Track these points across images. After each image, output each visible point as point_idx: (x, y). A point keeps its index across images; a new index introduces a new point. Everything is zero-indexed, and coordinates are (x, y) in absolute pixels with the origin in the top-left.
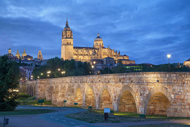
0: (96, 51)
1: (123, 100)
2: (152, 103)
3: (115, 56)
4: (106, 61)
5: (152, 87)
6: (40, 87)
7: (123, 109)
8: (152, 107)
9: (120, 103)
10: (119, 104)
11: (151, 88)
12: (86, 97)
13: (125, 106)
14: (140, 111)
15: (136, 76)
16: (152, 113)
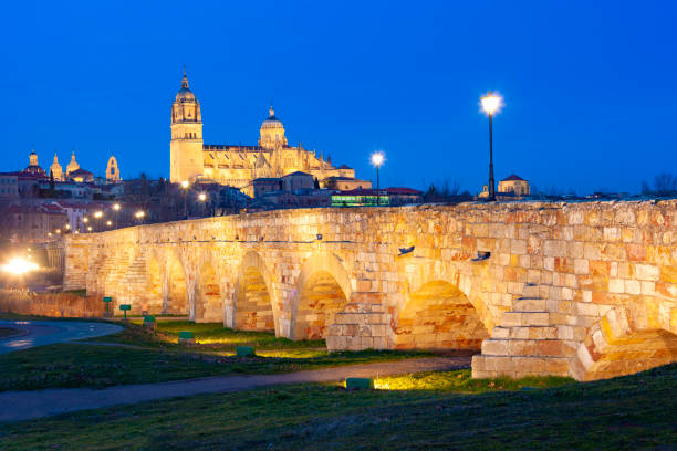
0: (266, 155)
1: (247, 295)
2: (311, 306)
3: (317, 168)
4: (292, 182)
5: (308, 255)
6: (72, 257)
7: (249, 321)
8: (312, 318)
9: (240, 304)
10: (237, 309)
11: (305, 260)
12: (170, 287)
13: (254, 314)
14: (281, 331)
15: (270, 222)
16: (314, 335)
